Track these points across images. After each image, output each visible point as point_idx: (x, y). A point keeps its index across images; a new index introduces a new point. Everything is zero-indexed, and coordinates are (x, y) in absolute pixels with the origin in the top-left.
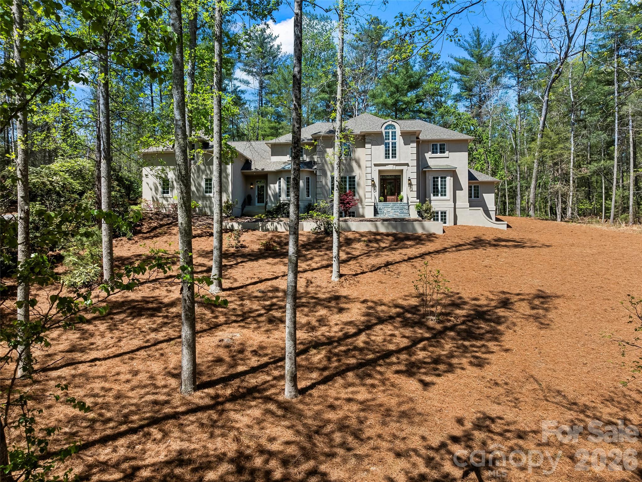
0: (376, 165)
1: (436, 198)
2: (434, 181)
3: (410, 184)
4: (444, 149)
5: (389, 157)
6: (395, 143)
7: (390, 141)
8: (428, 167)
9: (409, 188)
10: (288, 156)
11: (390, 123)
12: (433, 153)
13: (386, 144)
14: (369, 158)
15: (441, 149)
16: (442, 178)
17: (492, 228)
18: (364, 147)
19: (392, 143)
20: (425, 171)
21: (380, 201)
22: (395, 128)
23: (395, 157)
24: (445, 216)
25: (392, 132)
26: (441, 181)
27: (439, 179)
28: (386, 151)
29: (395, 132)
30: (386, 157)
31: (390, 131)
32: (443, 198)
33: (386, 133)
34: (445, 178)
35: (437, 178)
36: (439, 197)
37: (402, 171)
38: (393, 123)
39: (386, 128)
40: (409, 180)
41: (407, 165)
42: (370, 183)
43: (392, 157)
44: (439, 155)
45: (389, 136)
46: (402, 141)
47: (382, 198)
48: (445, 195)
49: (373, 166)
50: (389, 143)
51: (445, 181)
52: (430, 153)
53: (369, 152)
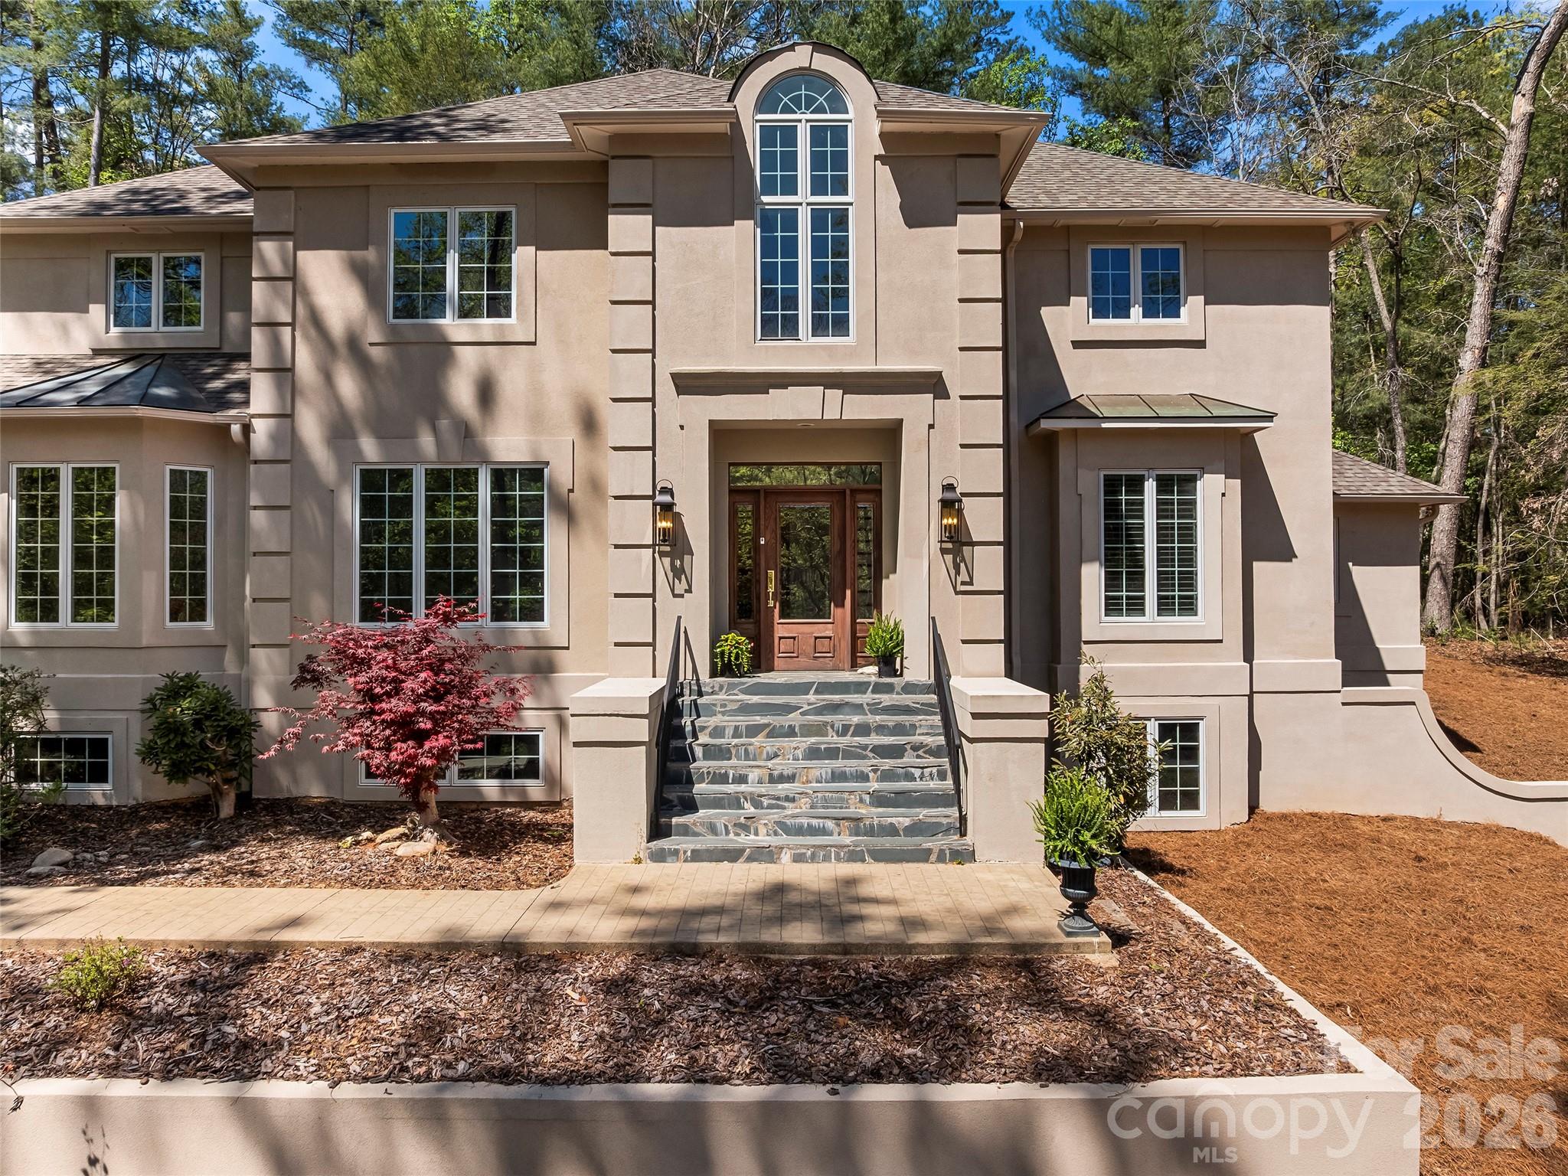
0: (688, 384)
1: (1125, 625)
2: (1112, 509)
3: (957, 541)
4: (1172, 285)
5: (790, 327)
6: (841, 219)
7: (804, 199)
8: (1069, 407)
9: (942, 567)
10: (97, 312)
11: (800, 57)
12: (1099, 310)
13: (767, 222)
14: (633, 326)
15: (1149, 285)
16: (1165, 484)
17: (1492, 831)
18: (600, 241)
19: (819, 218)
20: (1052, 437)
21: (723, 668)
22: (837, 103)
23: (841, 326)
24: (1191, 754)
25: (818, 134)
26: (1163, 508)
27: (1150, 486)
28: (768, 273)
29: (839, 134)
30: (769, 327)
31: (803, 122)
32: (1177, 624)
33: (768, 134)
34: (1188, 483)
35: (1136, 485)
36: (1150, 622)
37: (890, 433)
38: (825, 63)
39: (766, 101)
40: (950, 505)
41: (933, 384)
42: (639, 521)
43: (819, 326)
44: (1136, 323)
45: (790, 161)
46: (891, 199)
47: (735, 641)
48: (1188, 606)
49: (666, 388)
50: (790, 218)
51: (1188, 509)
52: (1080, 304)
53: (634, 279)
